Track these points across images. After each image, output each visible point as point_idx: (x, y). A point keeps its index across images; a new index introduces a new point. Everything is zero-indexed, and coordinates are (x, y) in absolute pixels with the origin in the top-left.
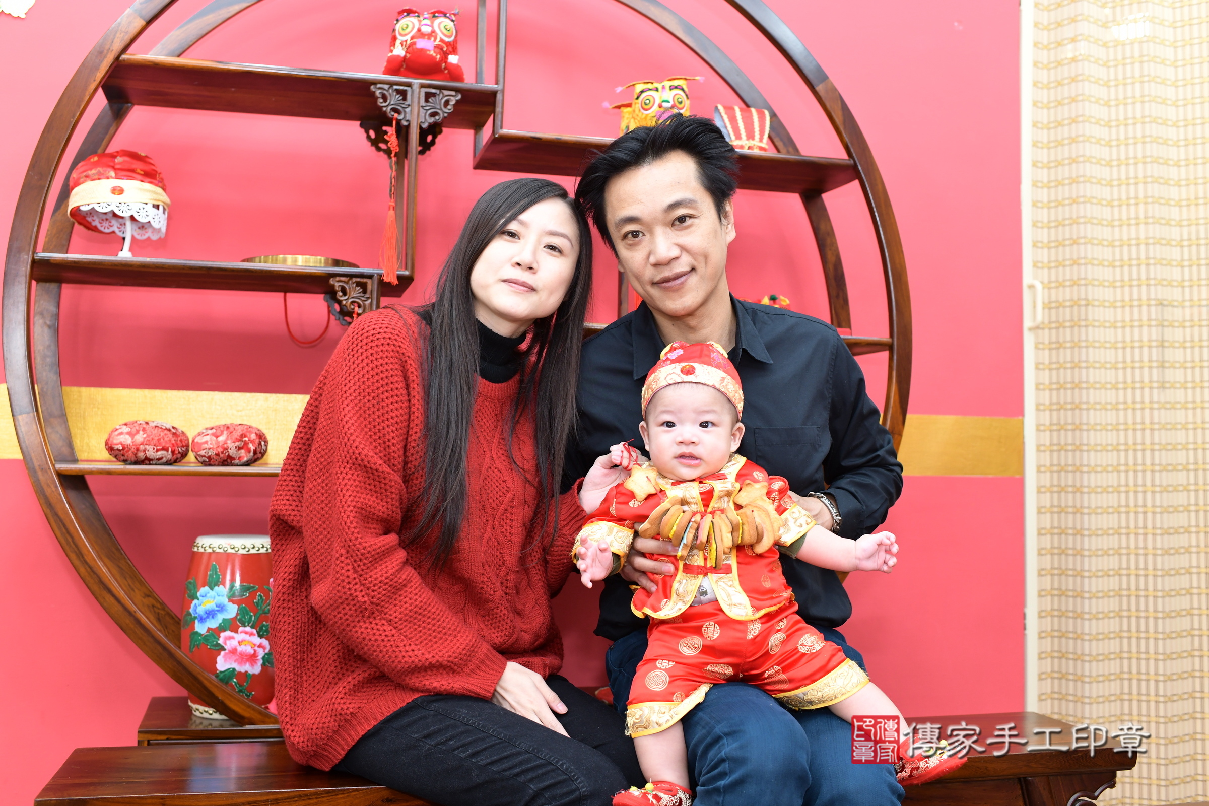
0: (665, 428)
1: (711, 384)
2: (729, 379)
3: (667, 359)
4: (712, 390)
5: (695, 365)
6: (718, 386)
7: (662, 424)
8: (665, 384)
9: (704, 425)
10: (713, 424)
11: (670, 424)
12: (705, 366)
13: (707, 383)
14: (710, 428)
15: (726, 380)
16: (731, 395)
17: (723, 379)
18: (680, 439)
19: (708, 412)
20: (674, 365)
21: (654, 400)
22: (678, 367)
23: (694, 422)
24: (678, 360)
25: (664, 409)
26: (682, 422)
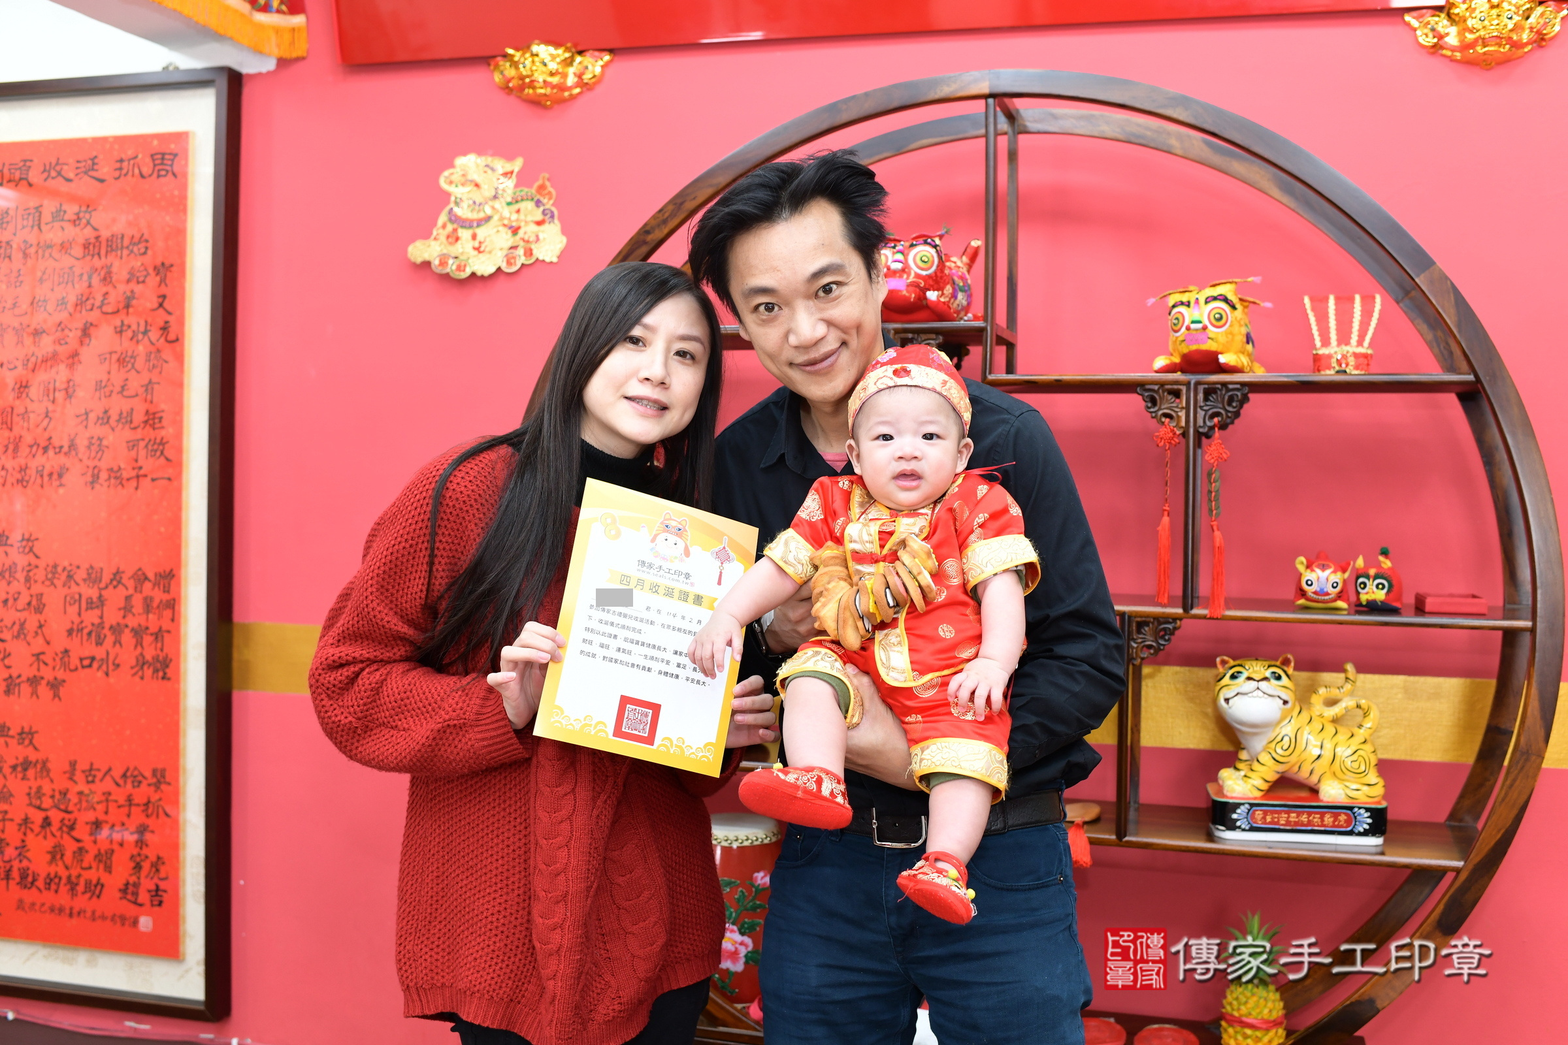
0: (881, 442)
1: (930, 386)
2: (952, 383)
3: (878, 363)
4: (934, 394)
5: (910, 367)
6: (938, 389)
7: (877, 438)
8: (876, 389)
9: (929, 437)
10: (938, 437)
11: (887, 437)
12: (923, 367)
13: (925, 385)
14: (935, 441)
15: (948, 384)
16: (955, 401)
17: (945, 383)
18: (900, 454)
19: (931, 422)
20: (884, 368)
21: (865, 409)
22: (890, 369)
23: (915, 433)
24: (891, 362)
25: (880, 419)
26: (900, 433)
